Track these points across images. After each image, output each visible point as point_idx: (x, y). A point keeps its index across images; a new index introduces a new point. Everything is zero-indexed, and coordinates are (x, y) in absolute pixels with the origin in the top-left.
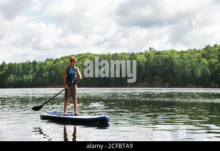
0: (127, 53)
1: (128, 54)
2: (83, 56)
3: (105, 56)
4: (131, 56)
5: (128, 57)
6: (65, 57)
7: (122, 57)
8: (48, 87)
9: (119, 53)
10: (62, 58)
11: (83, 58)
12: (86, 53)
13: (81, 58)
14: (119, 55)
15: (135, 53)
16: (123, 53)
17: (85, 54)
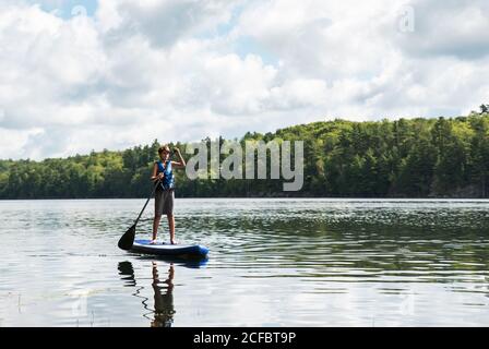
0: (427, 118)
1: (430, 122)
2: (326, 127)
3: (376, 125)
4: (436, 125)
5: (430, 128)
6: (286, 130)
7: (417, 128)
8: (250, 197)
9: (410, 119)
10: (278, 132)
11: (325, 131)
12: (333, 120)
13: (321, 132)
14: (410, 124)
15: (446, 118)
16: (417, 119)
17: (331, 122)
